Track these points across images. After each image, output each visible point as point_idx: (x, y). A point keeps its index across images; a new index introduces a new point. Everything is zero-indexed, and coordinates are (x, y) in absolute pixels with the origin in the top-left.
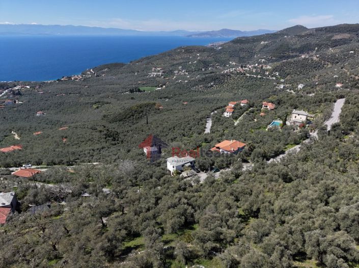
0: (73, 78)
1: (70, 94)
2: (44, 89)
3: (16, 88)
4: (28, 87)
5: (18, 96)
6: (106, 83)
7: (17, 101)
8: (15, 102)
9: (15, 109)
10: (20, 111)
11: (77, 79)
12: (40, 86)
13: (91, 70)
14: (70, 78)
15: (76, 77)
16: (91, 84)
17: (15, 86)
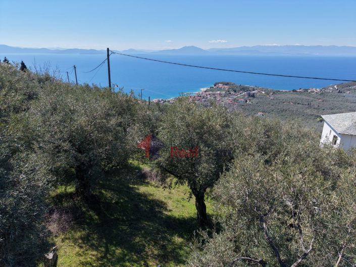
0: (309, 91)
1: (298, 104)
2: (276, 96)
3: (254, 92)
4: (263, 92)
5: (251, 98)
6: (347, 100)
7: (248, 101)
8: (246, 101)
9: (243, 107)
10: (246, 109)
11: (313, 92)
12: (274, 93)
13: (335, 87)
14: (306, 90)
15: (314, 89)
16: (328, 99)
17: (254, 90)
